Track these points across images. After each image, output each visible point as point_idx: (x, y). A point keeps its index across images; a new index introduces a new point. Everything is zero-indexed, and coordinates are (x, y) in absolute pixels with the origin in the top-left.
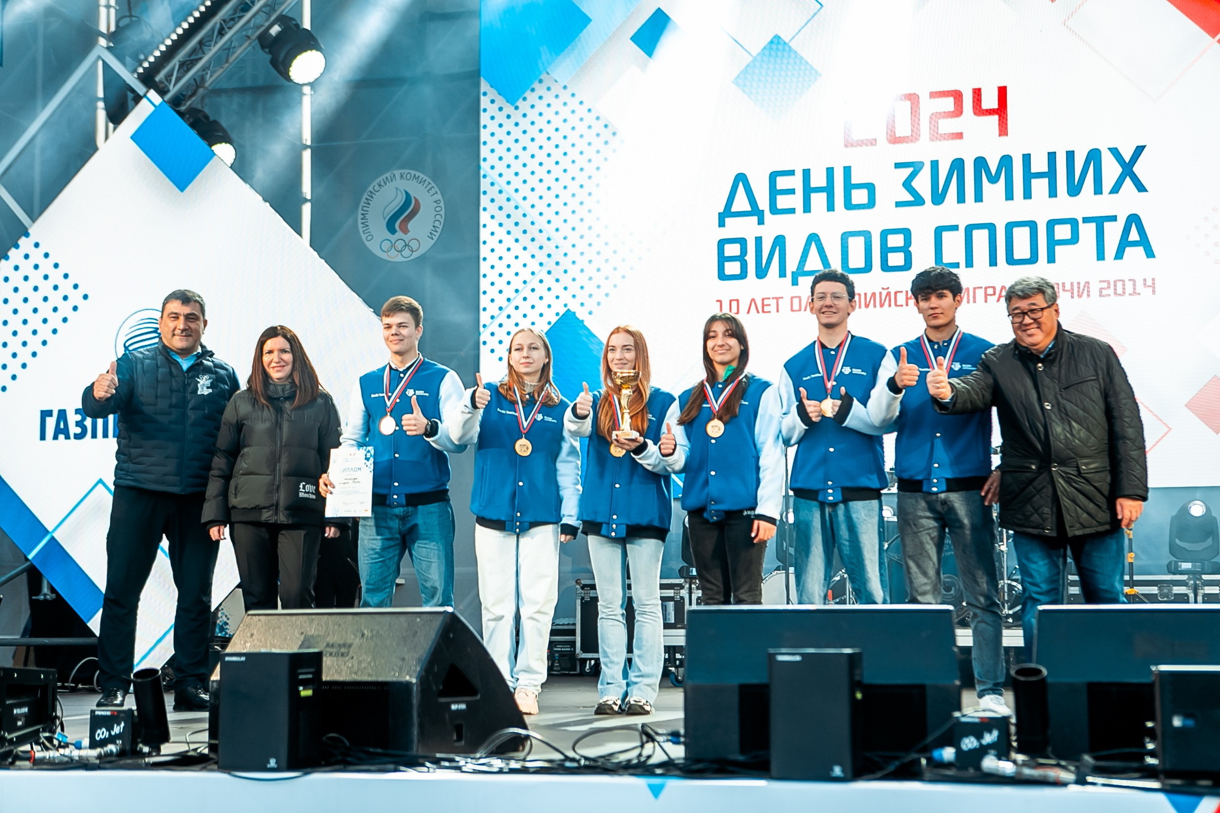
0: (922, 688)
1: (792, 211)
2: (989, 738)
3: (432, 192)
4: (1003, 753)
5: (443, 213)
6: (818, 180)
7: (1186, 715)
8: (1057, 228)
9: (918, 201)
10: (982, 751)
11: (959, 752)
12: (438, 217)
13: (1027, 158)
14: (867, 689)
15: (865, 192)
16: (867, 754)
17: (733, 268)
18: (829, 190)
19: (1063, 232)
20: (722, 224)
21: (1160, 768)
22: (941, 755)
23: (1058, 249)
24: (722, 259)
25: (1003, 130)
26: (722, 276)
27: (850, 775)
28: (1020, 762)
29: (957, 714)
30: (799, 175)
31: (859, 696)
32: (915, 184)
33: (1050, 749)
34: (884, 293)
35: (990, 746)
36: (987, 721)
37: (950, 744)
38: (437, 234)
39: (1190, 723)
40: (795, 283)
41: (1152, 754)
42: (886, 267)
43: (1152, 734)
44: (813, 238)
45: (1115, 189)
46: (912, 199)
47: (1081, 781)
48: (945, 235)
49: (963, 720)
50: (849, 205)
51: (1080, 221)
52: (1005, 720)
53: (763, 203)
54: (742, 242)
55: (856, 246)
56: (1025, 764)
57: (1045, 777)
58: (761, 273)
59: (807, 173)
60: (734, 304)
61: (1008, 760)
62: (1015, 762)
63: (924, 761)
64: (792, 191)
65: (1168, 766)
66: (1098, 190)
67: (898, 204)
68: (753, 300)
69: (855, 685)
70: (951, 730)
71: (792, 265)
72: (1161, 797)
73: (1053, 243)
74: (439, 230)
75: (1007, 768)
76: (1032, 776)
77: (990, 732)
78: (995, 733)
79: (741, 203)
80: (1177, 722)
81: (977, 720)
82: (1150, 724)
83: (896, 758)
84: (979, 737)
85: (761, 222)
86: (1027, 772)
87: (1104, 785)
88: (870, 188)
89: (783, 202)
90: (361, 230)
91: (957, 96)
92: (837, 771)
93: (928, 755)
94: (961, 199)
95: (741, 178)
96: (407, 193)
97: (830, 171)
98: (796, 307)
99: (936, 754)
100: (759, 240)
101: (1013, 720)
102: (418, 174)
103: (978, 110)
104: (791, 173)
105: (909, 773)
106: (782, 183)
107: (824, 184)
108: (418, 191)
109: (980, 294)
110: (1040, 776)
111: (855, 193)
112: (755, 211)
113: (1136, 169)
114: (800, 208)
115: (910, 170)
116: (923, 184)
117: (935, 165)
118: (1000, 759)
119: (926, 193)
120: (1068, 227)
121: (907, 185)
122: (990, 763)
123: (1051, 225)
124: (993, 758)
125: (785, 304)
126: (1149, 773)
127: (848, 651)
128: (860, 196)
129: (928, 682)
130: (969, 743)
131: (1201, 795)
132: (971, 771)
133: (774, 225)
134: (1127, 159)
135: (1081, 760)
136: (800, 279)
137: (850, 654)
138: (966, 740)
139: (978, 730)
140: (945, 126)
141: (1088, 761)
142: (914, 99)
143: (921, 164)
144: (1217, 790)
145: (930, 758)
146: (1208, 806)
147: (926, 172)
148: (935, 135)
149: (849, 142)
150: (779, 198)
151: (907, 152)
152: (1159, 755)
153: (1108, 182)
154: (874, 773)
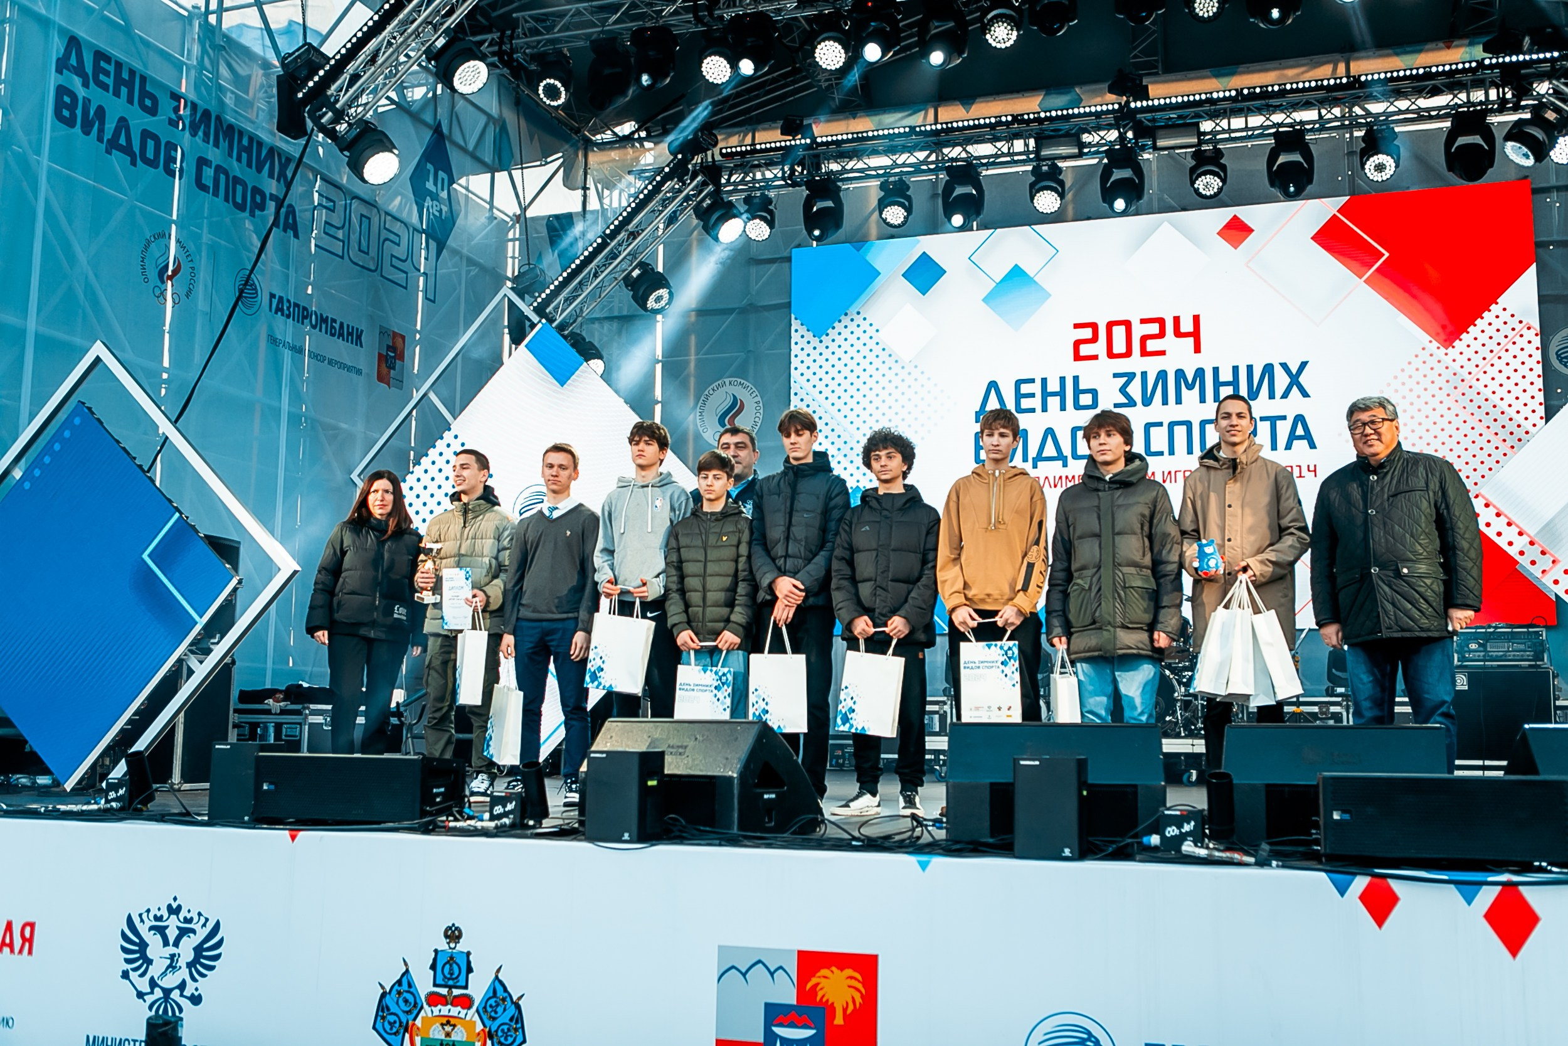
0: (1135, 786)
1: (1033, 410)
2: (1187, 828)
3: (755, 394)
4: (1198, 841)
5: (761, 411)
6: (1054, 386)
7: (1344, 811)
9: (1132, 403)
10: (1182, 837)
11: (1163, 838)
12: (758, 415)
13: (1216, 370)
14: (1090, 787)
15: (1090, 396)
16: (1090, 839)
18: (1061, 394)
21: (1323, 852)
22: (1150, 840)
25: (1197, 349)
27: (1077, 856)
28: (1211, 846)
29: (1163, 809)
30: (1038, 382)
31: (1085, 793)
32: (1129, 390)
33: (1236, 838)
35: (1188, 834)
36: (1185, 813)
37: (1157, 833)
38: (757, 428)
39: (1347, 817)
40: (1035, 466)
41: (1317, 842)
43: (1317, 827)
44: (1050, 432)
45: (1285, 396)
46: (1125, 401)
47: (1262, 863)
48: (1152, 429)
49: (1167, 812)
50: (1077, 406)
52: (1200, 812)
57: (1232, 859)
59: (1044, 381)
61: (1202, 847)
62: (1208, 848)
63: (1135, 846)
64: (1032, 395)
65: (1328, 851)
66: (1272, 396)
69: (1082, 784)
70: (1157, 821)
71: (1033, 452)
72: (1323, 874)
74: (759, 425)
75: (1203, 852)
76: (1221, 857)
77: (1189, 823)
78: (1193, 823)
80: (1336, 816)
81: (1178, 813)
82: (1313, 818)
83: (1113, 842)
84: (1180, 827)
86: (1217, 854)
87: (1278, 866)
88: (1094, 392)
89: (1025, 403)
90: (699, 425)
91: (1161, 322)
92: (1067, 852)
93: (1138, 840)
94: (1165, 402)
95: (993, 385)
96: (734, 396)
97: (1063, 380)
99: (1145, 840)
101: (1207, 813)
102: (743, 381)
103: (1178, 334)
104: (1032, 381)
105: (1122, 854)
106: (1025, 389)
107: (1058, 389)
108: (743, 394)
110: (1227, 857)
111: (1081, 396)
113: (1301, 379)
114: (1039, 408)
115: (1125, 379)
116: (1135, 390)
117: (1144, 374)
118: (1196, 845)
119: (1137, 397)
121: (1123, 390)
122: (1188, 847)
124: (1191, 843)
126: (1314, 856)
128: (1086, 399)
129: (1140, 783)
130: (1172, 831)
131: (1355, 874)
132: (1173, 853)
134: (1294, 372)
135: (1258, 845)
136: (1039, 463)
137: (1079, 760)
138: (1169, 829)
139: (1178, 821)
140: (1152, 345)
141: (1265, 847)
142: (1127, 324)
143: (1133, 375)
144: (1369, 871)
145: (1140, 843)
146: (1360, 883)
147: (1138, 380)
148: (1144, 353)
149: (1078, 357)
150: (1023, 400)
151: (1123, 365)
152: (1322, 843)
153: (1280, 389)
154: (1096, 854)
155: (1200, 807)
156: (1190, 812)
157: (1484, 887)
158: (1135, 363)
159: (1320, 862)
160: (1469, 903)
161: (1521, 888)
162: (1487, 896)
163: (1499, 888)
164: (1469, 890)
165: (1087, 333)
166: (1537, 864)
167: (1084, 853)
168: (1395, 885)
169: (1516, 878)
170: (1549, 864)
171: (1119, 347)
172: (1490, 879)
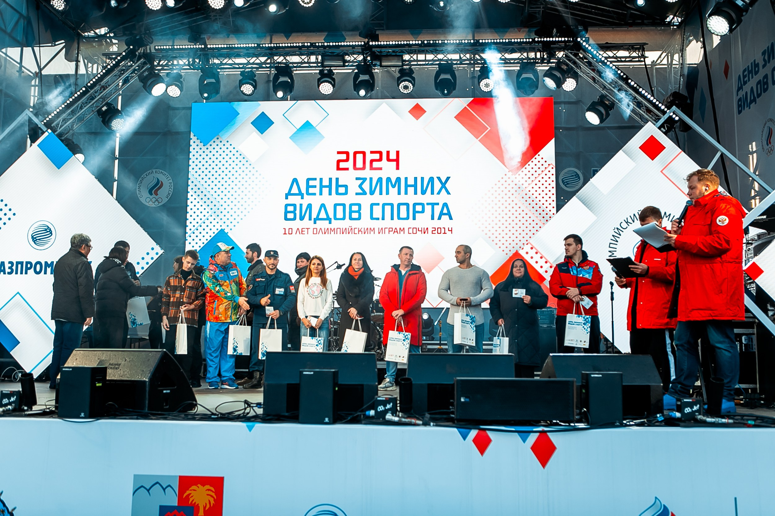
0: (362, 385)
1: (315, 194)
2: (388, 406)
3: (169, 179)
4: (394, 411)
5: (172, 188)
6: (326, 182)
7: (466, 397)
8: (417, 206)
9: (364, 193)
10: (386, 411)
11: (376, 412)
12: (170, 189)
13: (406, 179)
14: (340, 386)
15: (344, 188)
16: (339, 413)
17: (290, 216)
18: (330, 186)
19: (419, 208)
20: (287, 198)
21: (456, 417)
22: (369, 413)
23: (417, 214)
24: (286, 212)
25: (398, 168)
26: (286, 219)
27: (332, 421)
28: (400, 416)
29: (376, 397)
30: (318, 180)
31: (337, 389)
32: (363, 186)
33: (412, 411)
34: (350, 228)
35: (389, 410)
36: (388, 399)
37: (373, 409)
38: (170, 196)
39: (468, 400)
40: (315, 223)
41: (452, 413)
42: (351, 219)
43: (452, 404)
44: (323, 206)
45: (439, 193)
46: (361, 192)
47: (426, 424)
48: (374, 207)
49: (378, 399)
50: (337, 193)
51: (425, 205)
52: (396, 398)
53: (304, 191)
54: (294, 206)
55: (340, 209)
56: (402, 417)
57: (411, 422)
58: (302, 218)
59: (321, 180)
60: (290, 230)
61: (396, 416)
62: (398, 416)
63: (362, 416)
64: (315, 187)
65: (458, 417)
66: (432, 193)
67: (357, 194)
68: (298, 229)
69: (335, 384)
70: (374, 403)
71: (314, 216)
72: (455, 429)
73: (415, 212)
74: (171, 195)
75: (396, 419)
76: (406, 421)
77: (389, 404)
78: (391, 404)
79: (295, 190)
80: (462, 400)
81: (384, 399)
82: (451, 401)
83: (351, 414)
84: (385, 406)
85: (302, 198)
86: (403, 420)
87: (433, 425)
88: (346, 187)
90: (138, 193)
91: (380, 153)
92: (327, 420)
93: (364, 413)
94: (381, 193)
95: (295, 180)
96: (158, 179)
97: (330, 179)
98: (315, 232)
99: (367, 413)
100: (301, 205)
101: (398, 399)
102: (163, 171)
103: (388, 160)
104: (315, 179)
105: (355, 421)
106: (311, 183)
107: (328, 184)
108: (162, 178)
109: (387, 230)
110: (408, 421)
111: (339, 188)
112: (300, 194)
113: (447, 185)
114: (318, 193)
115: (362, 181)
116: (366, 186)
117: (371, 179)
118: (393, 415)
119: (368, 191)
120: (421, 206)
121: (360, 186)
122: (389, 416)
123: (415, 205)
124: (391, 415)
125: (311, 231)
126: (452, 420)
127: (333, 370)
128: (342, 190)
129: (365, 383)
130: (381, 408)
131: (471, 429)
132: (381, 419)
133: (308, 200)
134: (443, 182)
135: (424, 415)
136: (317, 221)
137: (334, 372)
138: (379, 407)
139: (384, 403)
140: (375, 165)
141: (428, 415)
142: (364, 153)
143: (366, 179)
144: (477, 427)
145: (364, 415)
146: (473, 433)
147: (368, 182)
148: (372, 168)
149: (338, 168)
150: (310, 189)
151: (361, 174)
152: (455, 413)
153: (436, 190)
154: (342, 420)
155: (396, 396)
156: (390, 398)
157: (532, 434)
158: (367, 173)
159: (454, 423)
160: (524, 441)
161: (548, 434)
162: (532, 438)
163: (538, 434)
164: (524, 435)
165: (344, 157)
166: (554, 421)
167: (336, 420)
168: (490, 434)
169: (546, 429)
170: (560, 422)
171: (359, 164)
172: (535, 430)
